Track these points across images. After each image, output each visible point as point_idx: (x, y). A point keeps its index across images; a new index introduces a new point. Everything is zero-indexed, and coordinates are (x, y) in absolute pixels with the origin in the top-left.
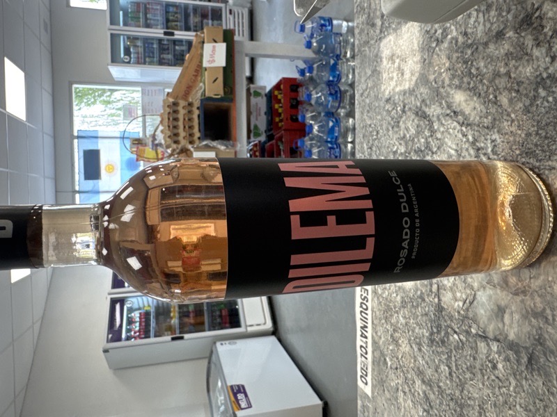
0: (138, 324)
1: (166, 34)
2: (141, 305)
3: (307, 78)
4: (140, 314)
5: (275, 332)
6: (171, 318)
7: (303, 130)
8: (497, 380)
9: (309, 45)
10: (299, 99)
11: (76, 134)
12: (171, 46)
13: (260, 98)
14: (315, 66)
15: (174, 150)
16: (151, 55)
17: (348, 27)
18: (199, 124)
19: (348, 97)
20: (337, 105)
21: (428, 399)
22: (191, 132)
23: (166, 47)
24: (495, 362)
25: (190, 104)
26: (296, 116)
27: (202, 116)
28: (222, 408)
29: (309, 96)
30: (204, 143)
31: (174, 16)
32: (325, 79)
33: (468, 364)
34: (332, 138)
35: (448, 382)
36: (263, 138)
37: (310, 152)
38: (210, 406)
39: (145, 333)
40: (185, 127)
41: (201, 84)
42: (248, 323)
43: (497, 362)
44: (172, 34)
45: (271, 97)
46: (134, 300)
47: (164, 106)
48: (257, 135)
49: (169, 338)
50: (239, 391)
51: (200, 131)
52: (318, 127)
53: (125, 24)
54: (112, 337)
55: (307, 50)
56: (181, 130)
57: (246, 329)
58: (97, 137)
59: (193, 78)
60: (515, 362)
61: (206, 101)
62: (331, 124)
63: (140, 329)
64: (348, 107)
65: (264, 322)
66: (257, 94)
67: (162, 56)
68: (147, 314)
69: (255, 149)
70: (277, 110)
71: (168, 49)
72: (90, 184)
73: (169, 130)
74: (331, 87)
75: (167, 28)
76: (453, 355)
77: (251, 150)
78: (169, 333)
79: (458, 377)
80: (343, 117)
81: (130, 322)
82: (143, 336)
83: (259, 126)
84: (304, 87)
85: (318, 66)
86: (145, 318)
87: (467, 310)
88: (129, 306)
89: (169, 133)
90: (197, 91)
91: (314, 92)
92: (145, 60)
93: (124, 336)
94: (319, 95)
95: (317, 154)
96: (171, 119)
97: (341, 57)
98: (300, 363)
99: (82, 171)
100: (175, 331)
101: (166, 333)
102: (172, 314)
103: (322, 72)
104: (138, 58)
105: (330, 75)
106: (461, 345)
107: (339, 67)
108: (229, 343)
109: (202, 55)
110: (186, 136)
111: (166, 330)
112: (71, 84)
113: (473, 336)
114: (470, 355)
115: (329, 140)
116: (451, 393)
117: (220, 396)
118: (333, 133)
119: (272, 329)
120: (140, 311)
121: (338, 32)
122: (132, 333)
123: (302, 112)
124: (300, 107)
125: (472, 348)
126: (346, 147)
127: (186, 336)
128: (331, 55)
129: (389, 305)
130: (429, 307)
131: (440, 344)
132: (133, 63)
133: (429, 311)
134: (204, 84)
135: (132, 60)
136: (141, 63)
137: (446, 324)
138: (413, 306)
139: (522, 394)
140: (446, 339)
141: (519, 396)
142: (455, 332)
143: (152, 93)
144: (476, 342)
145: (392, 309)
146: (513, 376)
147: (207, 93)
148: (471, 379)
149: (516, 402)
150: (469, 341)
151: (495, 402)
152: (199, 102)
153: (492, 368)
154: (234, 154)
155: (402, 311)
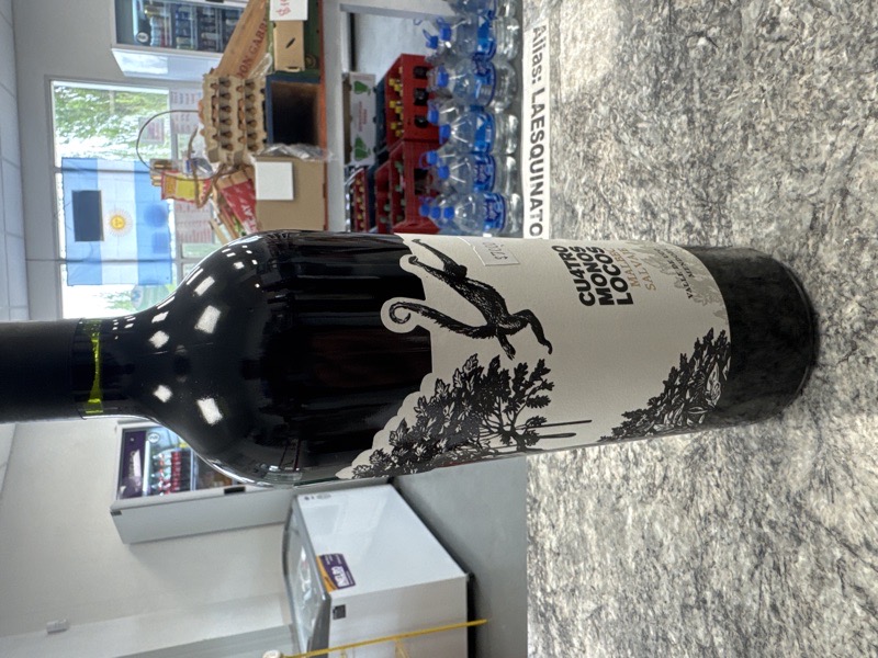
0: (168, 470)
2: (174, 442)
3: (441, 51)
4: (173, 454)
5: (392, 479)
7: (432, 136)
8: (777, 46)
10: (428, 89)
11: (58, 164)
12: (218, 22)
13: (365, 94)
14: (454, 28)
15: (223, 167)
16: (185, 33)
18: (265, 117)
19: (507, 84)
20: (489, 93)
21: (650, 206)
22: (251, 131)
23: (210, 20)
24: (774, 15)
25: (250, 85)
26: (424, 117)
27: (269, 105)
28: (308, 596)
29: (445, 77)
30: (273, 148)
32: (471, 50)
33: (725, 69)
34: (481, 147)
35: (686, 140)
36: (370, 161)
37: (446, 169)
38: (289, 595)
39: (182, 482)
40: (240, 122)
41: (268, 55)
43: (780, 9)
45: (383, 91)
46: (162, 431)
47: (204, 87)
48: (361, 155)
49: (220, 490)
50: (335, 564)
51: (265, 129)
52: (460, 128)
54: (125, 490)
55: (442, 2)
56: (234, 127)
58: (95, 171)
59: (254, 45)
61: (276, 77)
62: (480, 123)
63: (172, 478)
66: (361, 87)
67: (203, 35)
68: (184, 455)
69: (358, 183)
70: (393, 110)
71: (213, 24)
72: (84, 249)
73: (214, 125)
76: (695, 81)
77: (351, 186)
78: (221, 483)
79: (706, 112)
80: (500, 114)
81: (156, 467)
82: (178, 489)
83: (365, 140)
84: (437, 69)
85: (458, 28)
86: (181, 460)
88: (153, 441)
89: (214, 131)
90: (262, 66)
91: (452, 72)
92: (174, 41)
93: (145, 489)
94: (459, 77)
95: (457, 172)
96: (217, 107)
97: (497, 15)
98: (431, 520)
99: (72, 225)
101: (216, 484)
103: (466, 38)
104: (163, 37)
106: (710, 47)
107: (493, 29)
108: (319, 497)
109: (267, 8)
110: (243, 137)
111: (216, 479)
112: (48, 81)
113: (734, 7)
114: (728, 50)
115: (477, 149)
116: (693, 156)
117: (305, 578)
118: (483, 139)
120: (173, 450)
122: (160, 485)
124: (429, 102)
125: (731, 34)
126: (504, 162)
127: (249, 487)
128: (480, 11)
129: (580, 108)
130: (652, 38)
131: (673, 85)
132: (154, 45)
133: (652, 45)
134: (273, 54)
135: (152, 40)
136: (168, 46)
137: (682, 38)
138: (623, 66)
139: (827, 23)
140: (682, 66)
141: (821, 31)
142: (701, 34)
143: (188, 99)
144: (739, 14)
145: (585, 109)
146: (809, 6)
147: (276, 64)
148: (728, 93)
149: (813, 51)
150: (726, 25)
151: (774, 89)
152: (264, 80)
153: (769, 32)
154: (322, 167)
155: (604, 93)
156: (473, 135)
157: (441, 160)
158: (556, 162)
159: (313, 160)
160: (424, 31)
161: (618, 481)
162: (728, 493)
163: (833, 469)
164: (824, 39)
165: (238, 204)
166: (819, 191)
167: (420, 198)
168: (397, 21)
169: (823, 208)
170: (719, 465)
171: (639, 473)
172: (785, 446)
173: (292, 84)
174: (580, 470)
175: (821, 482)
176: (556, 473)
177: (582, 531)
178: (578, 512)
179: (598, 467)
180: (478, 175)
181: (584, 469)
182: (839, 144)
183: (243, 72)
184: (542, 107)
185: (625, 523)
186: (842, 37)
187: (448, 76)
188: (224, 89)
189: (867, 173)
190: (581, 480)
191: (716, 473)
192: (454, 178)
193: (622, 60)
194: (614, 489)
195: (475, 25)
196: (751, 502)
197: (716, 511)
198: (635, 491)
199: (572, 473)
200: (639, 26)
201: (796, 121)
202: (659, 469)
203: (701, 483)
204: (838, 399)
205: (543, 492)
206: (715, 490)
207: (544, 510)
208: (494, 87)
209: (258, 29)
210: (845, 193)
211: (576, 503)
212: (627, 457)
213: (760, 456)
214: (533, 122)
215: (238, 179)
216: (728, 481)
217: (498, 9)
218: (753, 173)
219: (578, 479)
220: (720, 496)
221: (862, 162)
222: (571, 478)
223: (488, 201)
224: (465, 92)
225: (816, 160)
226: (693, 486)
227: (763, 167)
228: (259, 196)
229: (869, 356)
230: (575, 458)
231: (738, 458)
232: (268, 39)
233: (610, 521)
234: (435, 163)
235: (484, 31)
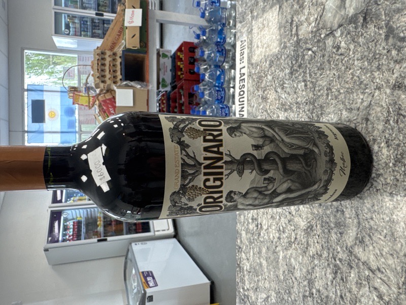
0: (71, 230)
1: (97, 14)
2: (75, 217)
3: (201, 41)
4: (74, 222)
5: (176, 235)
6: (98, 226)
7: (197, 79)
8: (340, 57)
9: (203, 16)
10: (195, 57)
11: (26, 87)
12: (101, 25)
13: (167, 58)
14: (207, 30)
15: (101, 91)
16: (86, 29)
17: (231, 4)
18: (121, 69)
20: (223, 60)
22: (115, 75)
23: (97, 24)
24: (339, 44)
25: (115, 54)
26: (193, 70)
27: (123, 64)
28: (135, 291)
29: (203, 52)
30: (125, 83)
31: (103, 2)
32: (215, 40)
33: (319, 65)
34: (219, 84)
35: (304, 93)
36: (168, 89)
37: (203, 93)
38: (127, 290)
39: (77, 236)
40: (110, 71)
41: (123, 41)
42: (156, 230)
43: (341, 42)
44: (102, 15)
45: (175, 58)
46: (69, 212)
47: (94, 55)
48: (164, 86)
49: (95, 240)
50: (148, 275)
51: (121, 74)
52: (209, 75)
53: (66, 6)
54: (51, 240)
55: (202, 19)
56: (107, 73)
57: (154, 233)
58: (42, 91)
59: (117, 37)
60: (354, 30)
61: (127, 51)
62: (218, 73)
63: (73, 234)
64: (230, 62)
65: (167, 228)
66: (165, 56)
67: (94, 31)
68: (79, 223)
69: (163, 98)
70: (179, 66)
71: (99, 26)
72: (36, 126)
73: (98, 72)
74: (219, 47)
75: (98, 11)
76: (307, 69)
78: (96, 236)
79: (312, 82)
81: (66, 228)
82: (75, 239)
83: (165, 79)
84: (199, 48)
85: (209, 31)
86: (78, 225)
87: (319, 24)
88: (65, 216)
89: (98, 75)
90: (120, 46)
92: (81, 33)
93: (60, 239)
94: (209, 52)
95: (208, 95)
96: (100, 64)
97: (226, 25)
98: (194, 256)
99: (30, 115)
100: (100, 235)
101: (94, 237)
102: (98, 223)
103: (212, 35)
104: (76, 31)
105: (219, 37)
106: (313, 55)
107: (225, 31)
108: (142, 244)
109: (124, 20)
110: (111, 78)
111: (94, 235)
112: (23, 50)
113: (323, 40)
114: (320, 57)
115: (217, 85)
116: (306, 100)
117: (134, 282)
118: (220, 80)
119: (173, 234)
120: (74, 220)
121: (224, 7)
122: (67, 237)
123: (198, 66)
124: (196, 63)
125: (321, 50)
127: (109, 239)
128: (219, 23)
129: (260, 76)
130: (290, 49)
131: (298, 69)
132: (71, 35)
133: (290, 52)
134: (125, 41)
135: (71, 32)
136: (78, 36)
137: (302, 50)
138: (278, 60)
139: (359, 50)
140: (302, 62)
141: (357, 53)
142: (309, 49)
143: (86, 59)
144: (325, 43)
145: (262, 77)
146: (352, 42)
147: (127, 46)
148: (321, 75)
149: (354, 60)
150: (320, 47)
151: (339, 75)
152: (121, 52)
153: (337, 51)
154: (147, 91)
155: (270, 71)
156: (215, 78)
157: (200, 89)
158: (250, 98)
159: (142, 89)
160: (194, 32)
161: (276, 239)
162: (322, 246)
163: (364, 236)
164: (358, 56)
165: (108, 108)
166: (357, 118)
167: (191, 106)
168: (182, 27)
169: (359, 125)
170: (318, 234)
171: (285, 236)
172: (345, 226)
173: (134, 54)
174: (260, 234)
175: (360, 242)
176: (249, 235)
177: (261, 262)
178: (259, 253)
179: (267, 233)
180: (217, 96)
181: (261, 233)
182: (365, 99)
183: (112, 48)
184: (244, 74)
185: (279, 258)
186: (365, 56)
187: (204, 52)
188: (103, 56)
189: (376, 112)
190: (260, 239)
191: (317, 237)
192: (207, 97)
193: (278, 57)
194: (274, 243)
195: (217, 29)
196: (331, 250)
197: (317, 254)
198: (283, 244)
199: (256, 235)
200: (284, 44)
201: (348, 89)
202: (293, 235)
203: (311, 241)
204: (366, 206)
205: (244, 244)
206: (316, 244)
207: (244, 252)
208: (225, 57)
209: (119, 29)
210: (367, 120)
211: (258, 249)
212: (280, 229)
213: (335, 230)
214: (240, 80)
215: (108, 96)
216: (322, 241)
217: (227, 23)
218: (331, 109)
219: (258, 238)
220: (319, 247)
221: (373, 108)
222: (256, 237)
223: (222, 108)
224: (212, 59)
225: (356, 106)
226: (308, 243)
227: (334, 107)
228: (118, 104)
229: (378, 188)
230: (257, 229)
231: (326, 231)
232: (123, 35)
233: (272, 258)
234: (198, 90)
235: (221, 32)
